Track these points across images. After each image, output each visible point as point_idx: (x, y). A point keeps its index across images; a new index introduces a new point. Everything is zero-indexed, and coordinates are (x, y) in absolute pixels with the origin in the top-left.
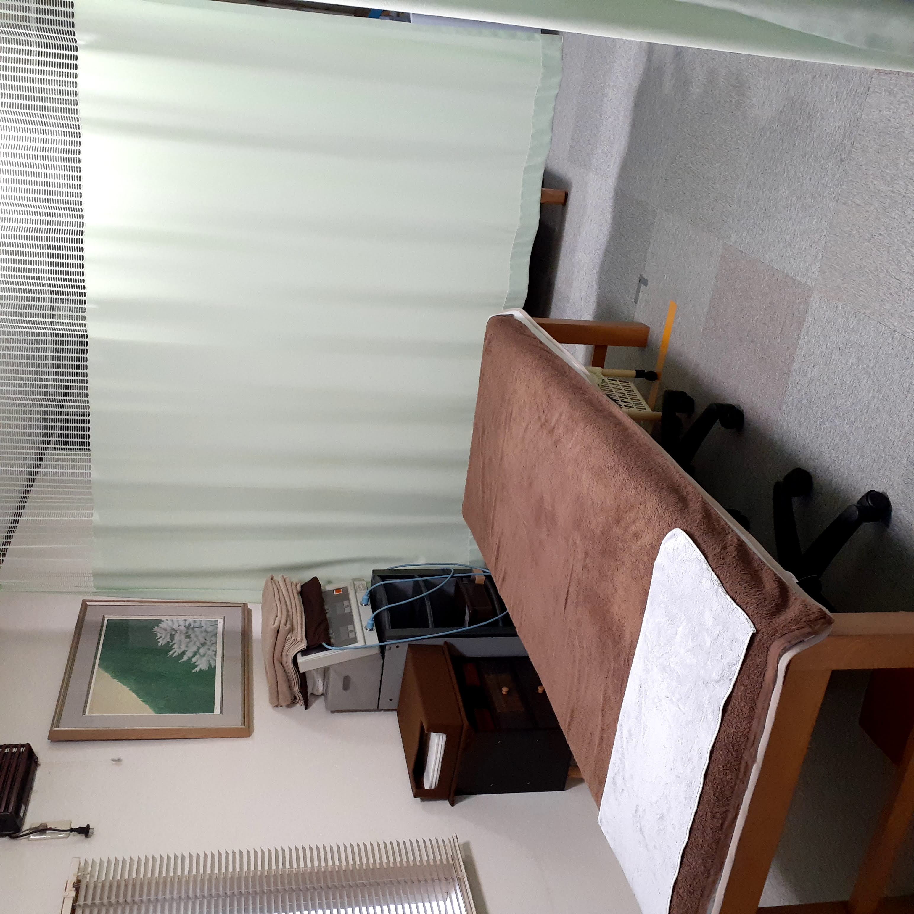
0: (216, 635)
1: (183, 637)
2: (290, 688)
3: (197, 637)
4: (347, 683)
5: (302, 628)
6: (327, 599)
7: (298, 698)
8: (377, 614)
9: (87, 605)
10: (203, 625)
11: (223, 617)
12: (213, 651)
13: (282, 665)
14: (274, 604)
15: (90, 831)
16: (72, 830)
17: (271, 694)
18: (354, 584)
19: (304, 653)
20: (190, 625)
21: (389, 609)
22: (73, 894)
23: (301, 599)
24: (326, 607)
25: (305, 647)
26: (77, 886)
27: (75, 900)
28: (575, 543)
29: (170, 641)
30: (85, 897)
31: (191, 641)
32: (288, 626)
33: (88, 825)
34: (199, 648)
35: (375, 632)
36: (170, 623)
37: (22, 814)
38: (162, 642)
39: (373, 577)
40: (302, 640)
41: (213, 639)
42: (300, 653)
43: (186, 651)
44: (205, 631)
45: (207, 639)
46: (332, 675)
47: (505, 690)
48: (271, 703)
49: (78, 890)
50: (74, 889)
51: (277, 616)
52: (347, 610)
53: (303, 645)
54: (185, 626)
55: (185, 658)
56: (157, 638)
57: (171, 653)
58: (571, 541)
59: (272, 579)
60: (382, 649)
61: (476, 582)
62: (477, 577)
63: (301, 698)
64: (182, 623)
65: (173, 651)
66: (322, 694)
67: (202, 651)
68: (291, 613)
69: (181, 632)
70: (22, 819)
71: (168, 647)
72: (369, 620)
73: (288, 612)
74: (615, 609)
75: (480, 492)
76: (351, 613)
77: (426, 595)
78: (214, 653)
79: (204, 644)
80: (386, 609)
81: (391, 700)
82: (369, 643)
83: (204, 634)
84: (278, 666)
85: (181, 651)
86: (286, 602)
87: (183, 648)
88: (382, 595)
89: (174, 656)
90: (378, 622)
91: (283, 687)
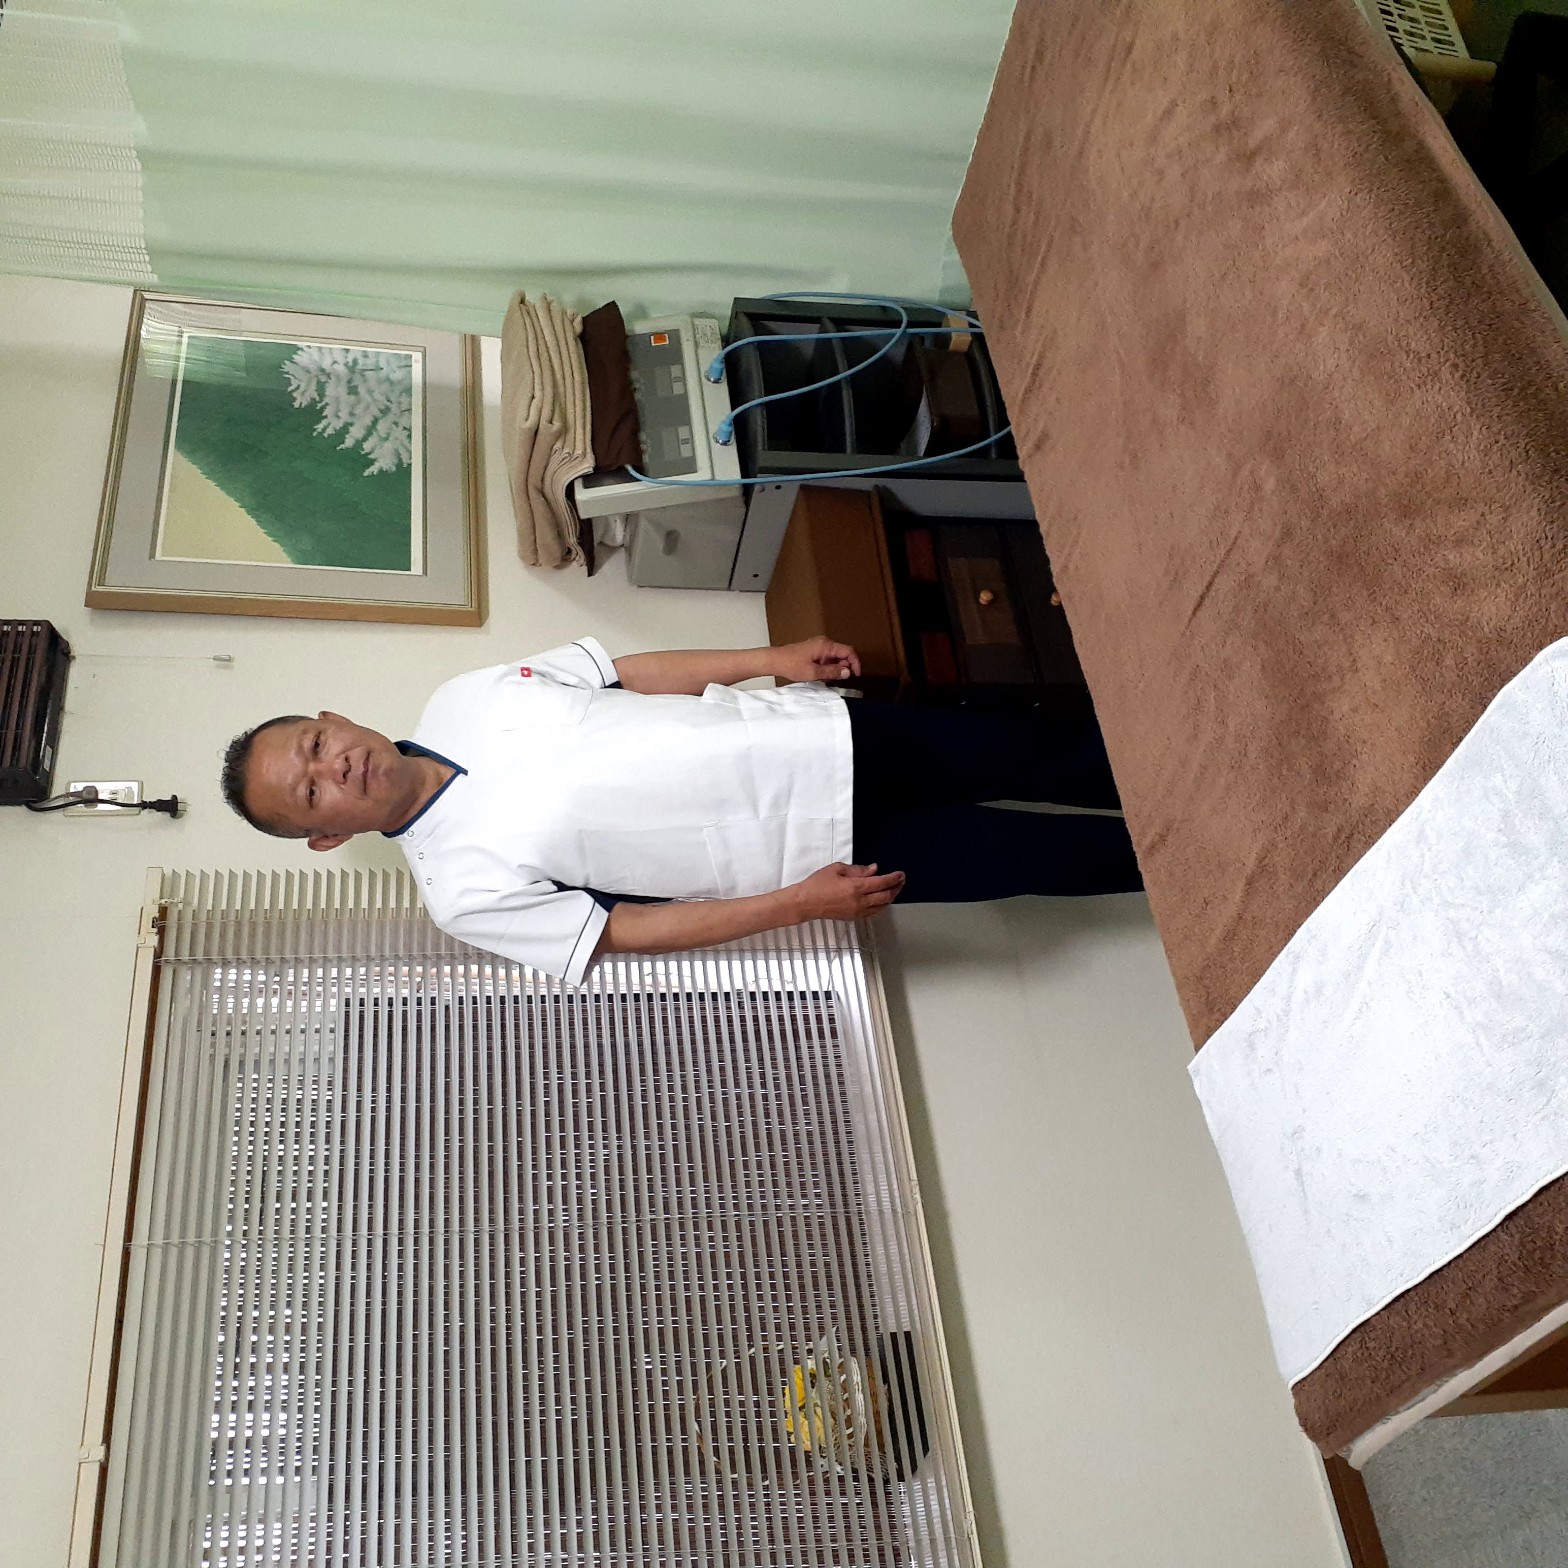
0: (408, 391)
1: (342, 391)
2: (560, 535)
3: (370, 392)
4: (671, 540)
5: (584, 428)
6: (637, 356)
7: (574, 552)
8: (742, 413)
9: (144, 300)
10: (382, 364)
11: (422, 349)
12: (405, 428)
13: (544, 496)
14: (528, 367)
15: (180, 807)
16: (144, 805)
17: (521, 542)
18: (693, 325)
19: (589, 480)
20: (355, 361)
21: (767, 405)
22: (154, 940)
23: (582, 352)
24: (634, 374)
25: (591, 470)
26: (160, 924)
27: (159, 953)
28: (1258, 488)
29: (318, 399)
30: (177, 948)
31: (359, 402)
32: (557, 424)
33: (175, 797)
34: (375, 421)
35: (732, 450)
36: (316, 355)
37: (47, 765)
38: (301, 401)
39: (735, 315)
40: (584, 454)
41: (404, 399)
42: (580, 480)
43: (351, 425)
44: (388, 379)
45: (392, 399)
46: (643, 524)
47: (985, 597)
48: (523, 558)
49: (162, 933)
50: (155, 930)
51: (533, 397)
52: (677, 389)
53: (587, 466)
54: (346, 365)
55: (349, 442)
56: (290, 389)
57: (320, 427)
58: (1245, 473)
59: (522, 301)
60: (747, 490)
61: (952, 346)
62: (953, 335)
63: (581, 553)
64: (340, 358)
65: (324, 422)
66: (622, 546)
67: (382, 427)
68: (561, 389)
69: (338, 377)
70: (49, 773)
71: (314, 412)
72: (724, 422)
73: (555, 385)
74: (1341, 706)
75: (1009, 209)
76: (684, 397)
77: (845, 378)
78: (407, 433)
79: (385, 411)
80: (761, 404)
81: (756, 576)
82: (720, 477)
83: (385, 387)
84: (533, 494)
85: (339, 424)
86: (550, 360)
87: (344, 416)
88: (753, 366)
89: (326, 435)
90: (740, 426)
91: (546, 535)
